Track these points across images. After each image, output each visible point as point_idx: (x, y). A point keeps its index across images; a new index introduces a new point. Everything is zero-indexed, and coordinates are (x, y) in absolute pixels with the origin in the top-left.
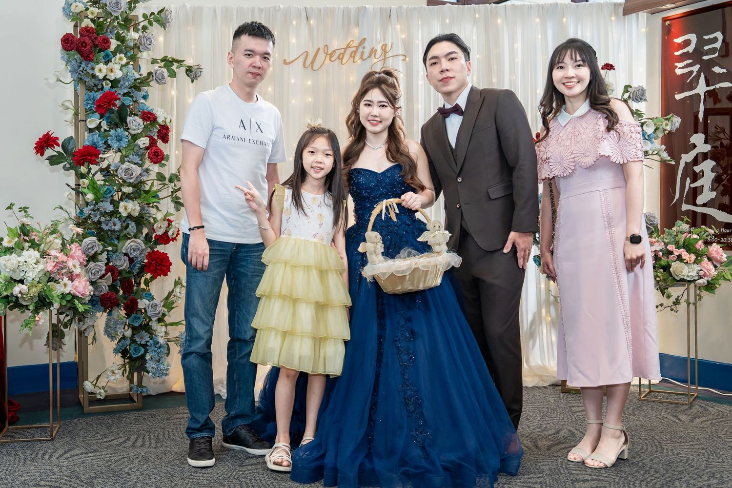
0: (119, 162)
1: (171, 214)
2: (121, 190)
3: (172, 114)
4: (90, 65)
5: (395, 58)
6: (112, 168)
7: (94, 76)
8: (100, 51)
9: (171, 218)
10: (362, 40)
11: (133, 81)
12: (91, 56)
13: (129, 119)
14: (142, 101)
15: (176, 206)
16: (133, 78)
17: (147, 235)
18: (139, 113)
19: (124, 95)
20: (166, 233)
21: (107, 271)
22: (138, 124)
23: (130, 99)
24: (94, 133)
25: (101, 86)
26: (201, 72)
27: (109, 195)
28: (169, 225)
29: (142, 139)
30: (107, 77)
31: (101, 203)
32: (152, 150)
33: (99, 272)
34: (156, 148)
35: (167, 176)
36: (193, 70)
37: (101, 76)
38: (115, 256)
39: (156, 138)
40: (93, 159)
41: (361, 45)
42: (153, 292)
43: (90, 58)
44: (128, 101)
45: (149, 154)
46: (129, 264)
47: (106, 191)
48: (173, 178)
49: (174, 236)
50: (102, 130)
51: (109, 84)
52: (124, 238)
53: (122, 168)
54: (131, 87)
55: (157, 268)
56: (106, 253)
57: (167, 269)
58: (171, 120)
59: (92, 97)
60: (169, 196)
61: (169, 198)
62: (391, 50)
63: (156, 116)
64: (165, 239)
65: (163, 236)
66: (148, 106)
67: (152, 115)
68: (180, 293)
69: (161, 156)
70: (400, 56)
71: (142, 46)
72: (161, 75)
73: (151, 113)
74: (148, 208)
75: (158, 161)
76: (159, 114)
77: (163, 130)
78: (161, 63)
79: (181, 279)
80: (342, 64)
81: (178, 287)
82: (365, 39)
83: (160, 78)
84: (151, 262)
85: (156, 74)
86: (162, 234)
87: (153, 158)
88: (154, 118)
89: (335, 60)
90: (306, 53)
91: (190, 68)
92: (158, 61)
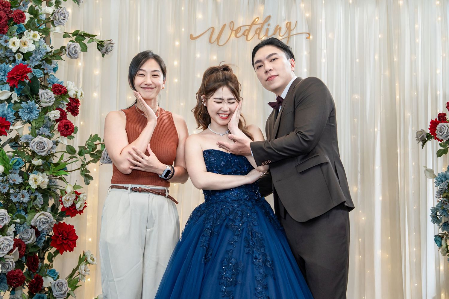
0: (29, 134)
1: (80, 187)
2: (30, 162)
4: (3, 38)
5: (299, 36)
6: (22, 140)
7: (6, 49)
8: (15, 24)
9: (78, 191)
10: (267, 18)
11: (45, 54)
12: (5, 29)
13: (41, 91)
14: (52, 73)
15: (85, 180)
16: (45, 51)
17: (53, 206)
18: (49, 86)
19: (35, 67)
20: (74, 205)
21: (15, 245)
22: (49, 97)
23: (41, 71)
24: (3, 104)
25: (13, 58)
26: (112, 47)
27: (18, 167)
28: (77, 197)
29: (53, 112)
30: (20, 50)
31: (10, 174)
32: (62, 123)
33: (7, 247)
34: (65, 120)
35: (77, 149)
36: (104, 45)
37: (14, 49)
38: (22, 228)
39: (66, 111)
40: (3, 130)
41: (266, 23)
43: (4, 31)
44: (39, 74)
45: (59, 126)
46: (36, 237)
47: (15, 163)
48: (83, 151)
49: (81, 209)
50: (13, 101)
51: (21, 57)
52: (32, 210)
53: (34, 142)
54: (42, 60)
55: (63, 242)
56: (14, 225)
57: (73, 243)
58: (82, 94)
59: (3, 68)
60: (78, 169)
61: (78, 171)
62: (295, 28)
63: (67, 90)
64: (72, 211)
65: (70, 208)
66: (58, 79)
67: (63, 88)
68: (85, 270)
69: (71, 128)
70: (304, 34)
71: (56, 21)
72: (75, 49)
73: (62, 87)
74: (54, 180)
75: (68, 134)
76: (70, 87)
77: (74, 103)
78: (72, 37)
79: (86, 254)
80: (247, 40)
81: (83, 264)
82: (270, 17)
83: (73, 52)
84: (57, 235)
85: (69, 48)
86: (70, 207)
87: (63, 131)
88: (65, 91)
89: (240, 37)
90: (212, 29)
91: (101, 43)
92: (69, 35)
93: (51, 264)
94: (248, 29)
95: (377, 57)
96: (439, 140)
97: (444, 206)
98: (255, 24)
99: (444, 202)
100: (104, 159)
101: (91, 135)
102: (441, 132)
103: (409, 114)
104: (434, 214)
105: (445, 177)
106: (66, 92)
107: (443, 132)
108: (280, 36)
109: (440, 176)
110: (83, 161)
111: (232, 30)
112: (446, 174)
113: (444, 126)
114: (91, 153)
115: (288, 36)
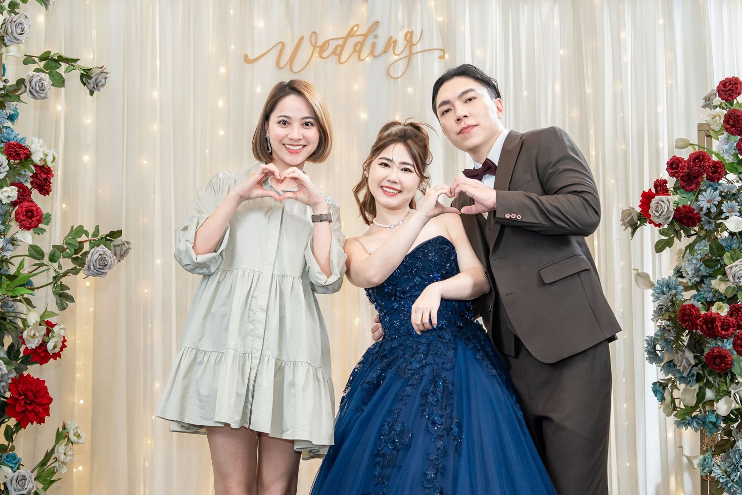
1: (53, 314)
3: (56, 147)
5: (426, 54)
9: (53, 320)
10: (372, 26)
14: (7, 124)
15: (59, 302)
17: (11, 347)
18: (2, 145)
20: (43, 344)
26: (105, 78)
28: (48, 331)
29: (5, 189)
32: (22, 207)
34: (29, 204)
35: (47, 250)
36: (93, 75)
39: (29, 186)
41: (372, 32)
42: (19, 452)
45: (17, 214)
48: (56, 254)
49: (57, 350)
55: (27, 409)
57: (43, 409)
58: (54, 158)
60: (50, 284)
61: (50, 287)
62: (421, 41)
63: (30, 151)
64: (41, 355)
65: (38, 350)
66: (16, 133)
67: (23, 149)
68: (65, 454)
69: (37, 216)
70: (435, 51)
71: (8, 37)
72: (40, 84)
73: (21, 147)
74: (12, 303)
75: (32, 225)
76: (34, 147)
77: (42, 174)
78: (39, 63)
79: (68, 427)
80: (339, 62)
81: (61, 444)
82: (377, 22)
83: (38, 89)
84: (16, 396)
85: (30, 82)
86: (36, 347)
87: (24, 221)
88: (26, 154)
89: (329, 56)
90: (281, 44)
91: (88, 71)
92: (35, 60)
93: (11, 444)
94: (341, 44)
95: (558, 88)
96: (656, 225)
97: (666, 335)
98: (353, 36)
99: (664, 329)
100: (89, 268)
101: (72, 227)
102: (657, 212)
103: (613, 182)
104: (650, 348)
105: (668, 286)
106: (28, 155)
107: (661, 211)
108: (396, 55)
109: (660, 284)
110: (57, 270)
111: (315, 47)
112: (669, 281)
113: (663, 202)
114: (73, 256)
115: (408, 54)
